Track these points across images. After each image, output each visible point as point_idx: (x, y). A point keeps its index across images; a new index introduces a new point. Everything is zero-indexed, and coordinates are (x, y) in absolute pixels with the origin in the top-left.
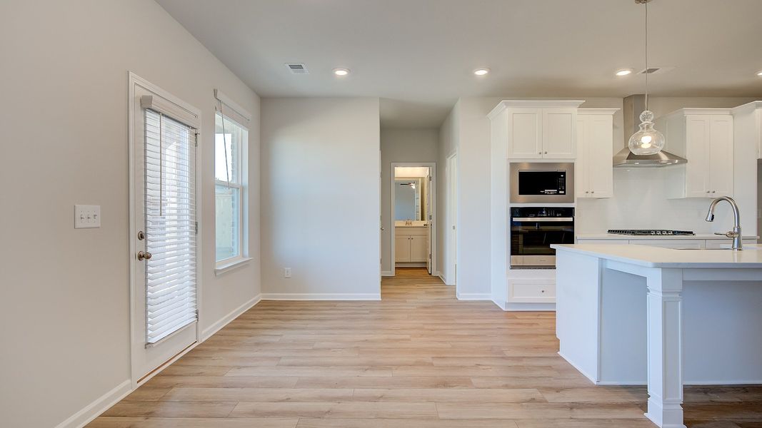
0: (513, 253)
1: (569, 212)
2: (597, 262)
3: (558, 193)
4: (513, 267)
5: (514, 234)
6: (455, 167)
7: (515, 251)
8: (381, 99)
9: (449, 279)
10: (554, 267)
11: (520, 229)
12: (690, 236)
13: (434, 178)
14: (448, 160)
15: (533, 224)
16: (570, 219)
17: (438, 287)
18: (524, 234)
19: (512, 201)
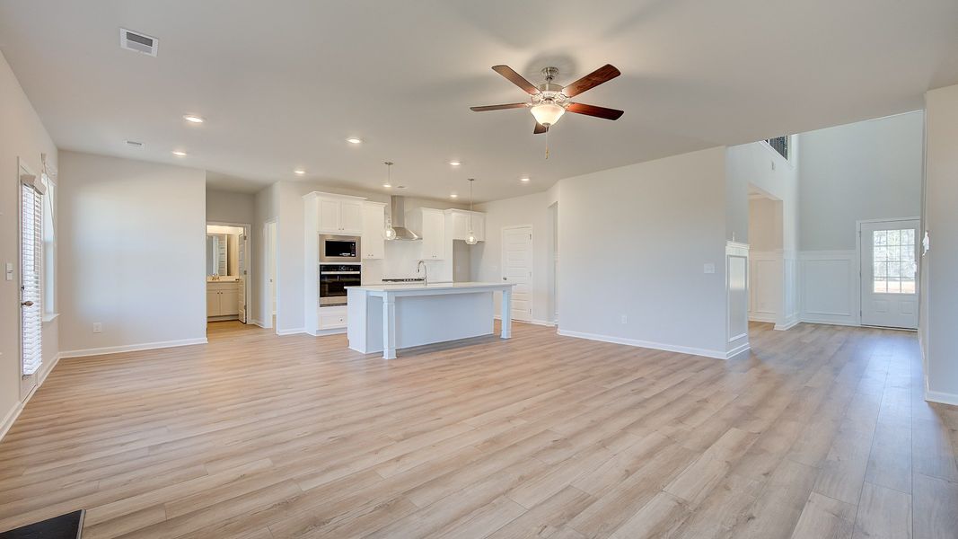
0: (321, 296)
1: (358, 268)
2: (365, 293)
3: (350, 256)
4: (321, 306)
5: (322, 284)
6: (273, 232)
7: (322, 295)
8: (207, 171)
9: (267, 323)
10: (346, 304)
11: (326, 280)
12: (421, 282)
13: (249, 238)
14: (266, 225)
15: (335, 276)
16: (358, 273)
17: (258, 330)
18: (329, 284)
19: (321, 260)
